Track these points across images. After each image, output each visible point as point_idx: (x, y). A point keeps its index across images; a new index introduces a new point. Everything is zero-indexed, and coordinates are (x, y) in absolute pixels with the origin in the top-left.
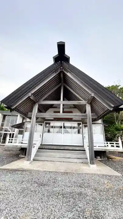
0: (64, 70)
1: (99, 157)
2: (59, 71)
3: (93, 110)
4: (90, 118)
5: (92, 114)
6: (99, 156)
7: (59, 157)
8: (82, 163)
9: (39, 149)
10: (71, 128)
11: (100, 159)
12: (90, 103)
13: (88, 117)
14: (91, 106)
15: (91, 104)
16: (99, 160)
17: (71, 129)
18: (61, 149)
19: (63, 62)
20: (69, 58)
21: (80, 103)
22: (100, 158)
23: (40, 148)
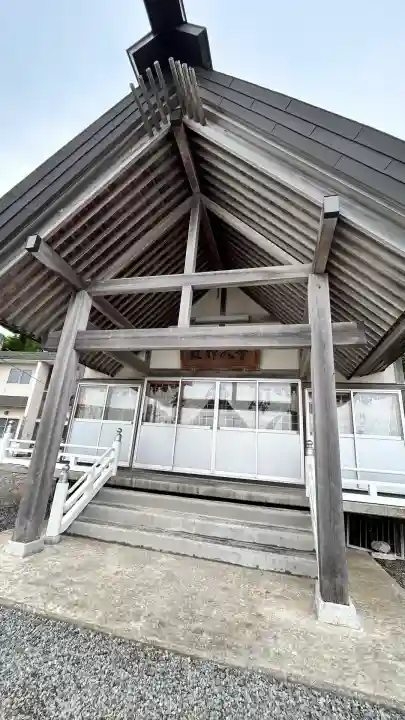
0: (191, 118)
1: (385, 547)
2: (165, 127)
3: (341, 306)
4: (323, 346)
5: (338, 324)
6: (386, 541)
7: (177, 534)
8: (288, 573)
9: (107, 485)
10: (251, 406)
11: (392, 557)
12: (326, 271)
13: (314, 344)
14: (331, 286)
15: (330, 272)
16: (382, 563)
17: (252, 412)
18: (201, 493)
19: (171, 59)
20: (204, 33)
21: (274, 273)
22: (392, 551)
23: (112, 483)
